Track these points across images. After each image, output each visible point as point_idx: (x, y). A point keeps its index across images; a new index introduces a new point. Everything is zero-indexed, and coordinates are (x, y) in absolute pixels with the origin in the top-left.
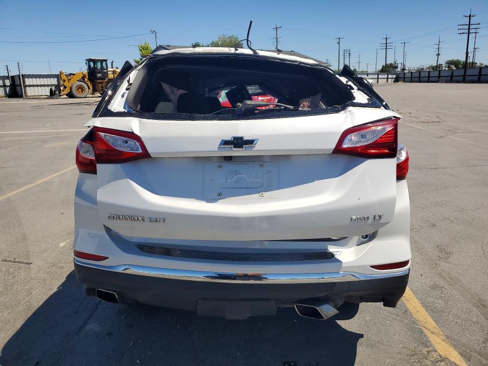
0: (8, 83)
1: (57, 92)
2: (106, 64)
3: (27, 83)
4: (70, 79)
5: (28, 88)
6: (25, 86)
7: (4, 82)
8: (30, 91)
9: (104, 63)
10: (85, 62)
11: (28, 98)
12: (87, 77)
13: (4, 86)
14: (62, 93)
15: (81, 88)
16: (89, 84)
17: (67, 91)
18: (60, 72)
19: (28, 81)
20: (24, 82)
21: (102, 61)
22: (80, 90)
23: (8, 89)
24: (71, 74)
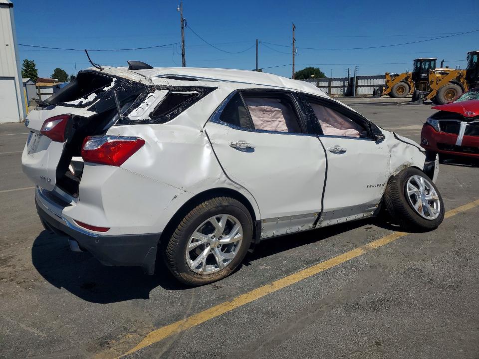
0: (347, 83)
1: (379, 92)
2: (435, 64)
3: (359, 84)
4: (394, 80)
5: (359, 89)
6: (357, 86)
7: (344, 83)
8: (361, 91)
9: (432, 63)
10: (413, 62)
11: (358, 97)
12: (411, 77)
13: (344, 86)
14: (384, 93)
15: (402, 88)
16: (412, 85)
17: (389, 90)
18: (386, 73)
19: (361, 82)
20: (357, 83)
21: (430, 61)
22: (400, 90)
23: (346, 89)
24: (395, 75)
